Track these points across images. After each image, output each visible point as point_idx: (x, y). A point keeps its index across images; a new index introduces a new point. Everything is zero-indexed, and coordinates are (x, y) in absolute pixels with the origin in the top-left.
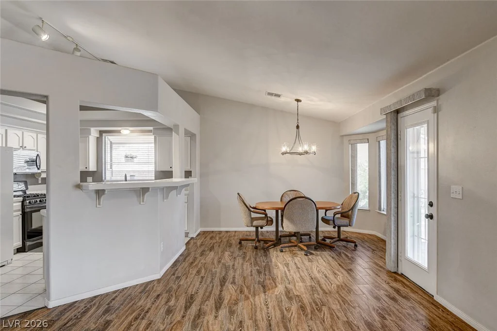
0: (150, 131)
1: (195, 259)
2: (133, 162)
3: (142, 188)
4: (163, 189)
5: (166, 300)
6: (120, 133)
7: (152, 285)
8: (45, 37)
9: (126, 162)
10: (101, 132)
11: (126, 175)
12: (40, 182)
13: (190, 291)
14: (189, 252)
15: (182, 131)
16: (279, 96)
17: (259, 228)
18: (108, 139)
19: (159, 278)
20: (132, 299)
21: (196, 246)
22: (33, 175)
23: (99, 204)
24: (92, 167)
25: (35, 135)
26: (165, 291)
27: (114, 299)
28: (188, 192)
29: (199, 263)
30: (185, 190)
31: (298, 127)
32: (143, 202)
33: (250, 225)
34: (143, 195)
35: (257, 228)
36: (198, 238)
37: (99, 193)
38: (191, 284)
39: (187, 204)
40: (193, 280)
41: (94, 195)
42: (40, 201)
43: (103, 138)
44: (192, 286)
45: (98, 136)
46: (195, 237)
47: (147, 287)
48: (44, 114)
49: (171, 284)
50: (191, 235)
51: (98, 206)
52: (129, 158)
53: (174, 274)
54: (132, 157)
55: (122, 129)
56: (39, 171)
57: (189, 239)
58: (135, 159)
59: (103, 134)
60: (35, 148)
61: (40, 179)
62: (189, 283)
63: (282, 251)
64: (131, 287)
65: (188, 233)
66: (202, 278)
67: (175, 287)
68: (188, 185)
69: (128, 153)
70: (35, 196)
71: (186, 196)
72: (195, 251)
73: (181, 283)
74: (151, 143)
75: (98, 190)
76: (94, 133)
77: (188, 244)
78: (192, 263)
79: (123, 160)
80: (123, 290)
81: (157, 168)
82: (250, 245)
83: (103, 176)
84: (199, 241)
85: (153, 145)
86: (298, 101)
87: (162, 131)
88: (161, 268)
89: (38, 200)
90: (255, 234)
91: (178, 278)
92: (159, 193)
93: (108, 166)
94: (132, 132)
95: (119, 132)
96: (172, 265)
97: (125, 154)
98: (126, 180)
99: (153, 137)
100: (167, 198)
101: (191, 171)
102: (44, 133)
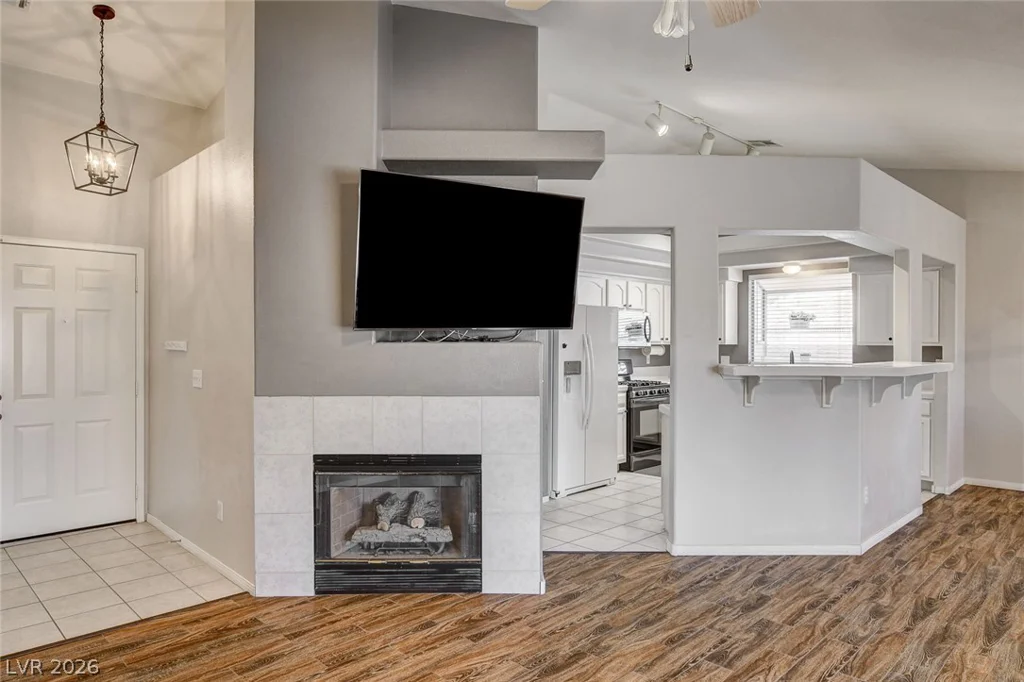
0: (843, 265)
1: (944, 537)
2: (806, 328)
3: (826, 377)
4: (869, 381)
5: (872, 593)
6: (782, 272)
7: (843, 563)
8: (663, 130)
9: (792, 328)
10: (746, 274)
11: (792, 354)
12: (648, 362)
13: (926, 591)
14: (930, 520)
15: (915, 261)
18: (759, 284)
19: (859, 554)
20: (803, 576)
21: (952, 513)
22: (639, 351)
23: (749, 402)
24: (730, 338)
25: (643, 285)
26: (871, 579)
27: (772, 568)
28: (931, 393)
29: (953, 546)
30: (924, 389)
32: (828, 403)
34: (828, 391)
36: (956, 497)
37: (750, 382)
38: (929, 580)
39: (928, 419)
40: (935, 573)
41: (741, 386)
42: (651, 393)
43: (750, 282)
44: (930, 584)
45: (741, 281)
46: (947, 493)
47: (834, 564)
48: (667, 252)
49: (884, 570)
50: (937, 489)
51: (747, 404)
52: (801, 320)
53: (891, 555)
54: (804, 319)
55: (786, 265)
56: (649, 344)
57: (933, 496)
58: (811, 323)
59: (751, 277)
60: (643, 307)
61: (648, 357)
62: (926, 578)
64: (802, 557)
65: (932, 483)
66: (959, 575)
67: (892, 577)
68: (929, 376)
69: (797, 310)
70: (643, 384)
71: (927, 402)
72: (945, 522)
73: (909, 572)
74: (846, 289)
75: (747, 377)
76: (733, 275)
77: (928, 505)
78: (937, 543)
79: (788, 323)
80: (788, 557)
81: (859, 340)
83: (750, 354)
84: (958, 503)
85: (850, 293)
87: (870, 263)
88: (864, 537)
89: (648, 391)
91: (900, 563)
92: (860, 389)
93: (758, 336)
94: (805, 268)
95: (779, 270)
96: (887, 539)
97: (790, 312)
98: (792, 361)
99: (850, 276)
100: (878, 400)
101: (941, 347)
102: (656, 282)
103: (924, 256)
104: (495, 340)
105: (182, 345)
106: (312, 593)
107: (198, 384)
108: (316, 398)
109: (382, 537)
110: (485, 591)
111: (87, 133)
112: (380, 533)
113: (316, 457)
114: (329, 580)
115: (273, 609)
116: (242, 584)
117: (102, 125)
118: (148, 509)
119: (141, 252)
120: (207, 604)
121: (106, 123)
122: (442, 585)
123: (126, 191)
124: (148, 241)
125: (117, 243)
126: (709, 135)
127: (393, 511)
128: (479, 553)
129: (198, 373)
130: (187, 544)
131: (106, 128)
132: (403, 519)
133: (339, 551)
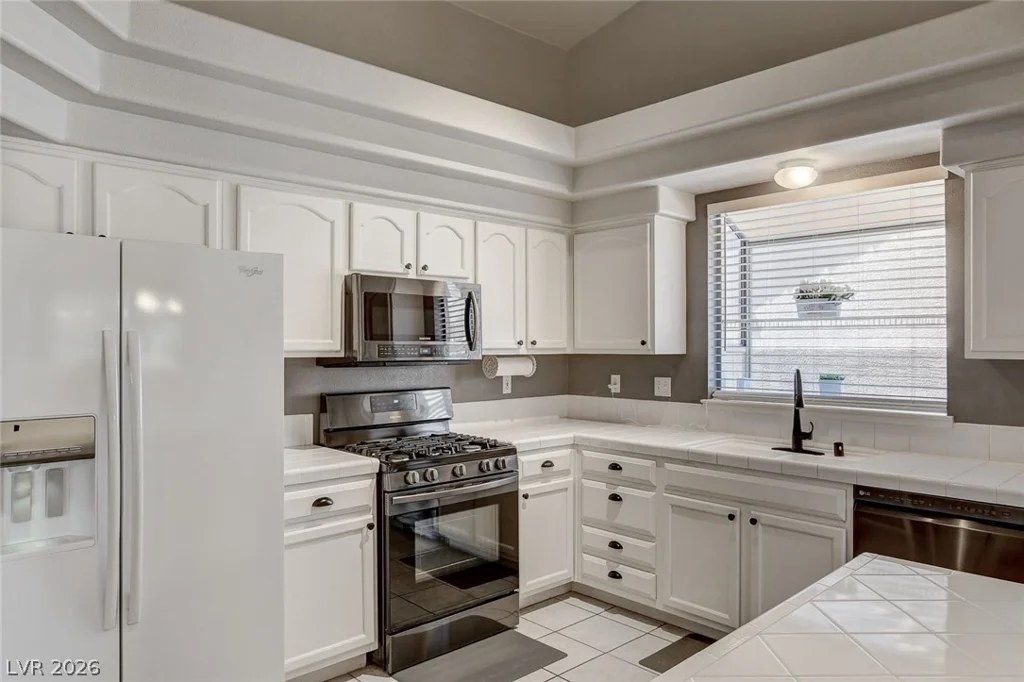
6: (777, 188)
9: (803, 317)
10: (703, 201)
11: (799, 373)
12: (507, 390)
18: (736, 222)
24: (668, 339)
43: (711, 220)
45: (692, 217)
52: (819, 300)
54: (828, 297)
58: (844, 305)
59: (711, 208)
60: (468, 272)
69: (812, 278)
79: (792, 307)
81: (969, 347)
83: (711, 376)
93: (732, 336)
94: (829, 176)
97: (798, 282)
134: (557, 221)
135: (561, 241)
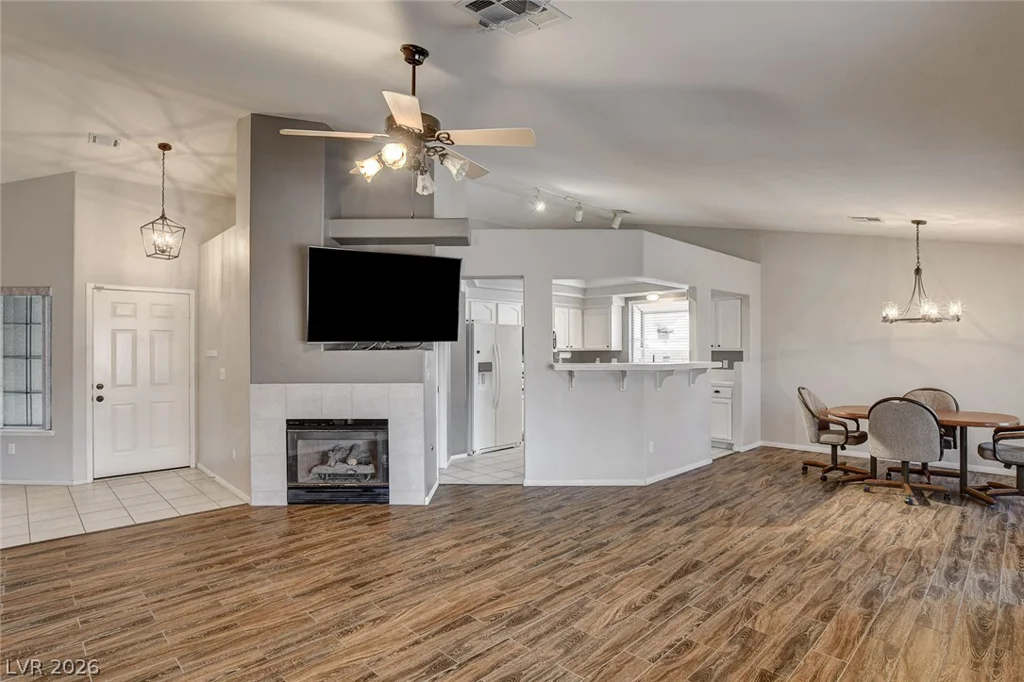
0: (682, 295)
2: (666, 338)
4: (656, 374)
6: (647, 299)
8: (540, 207)
9: (659, 338)
10: (627, 300)
11: (654, 356)
15: (703, 295)
16: (877, 220)
17: (839, 447)
18: (636, 308)
19: (644, 485)
23: (572, 387)
24: (616, 345)
28: (731, 383)
31: (918, 271)
33: (814, 440)
34: (623, 380)
35: (834, 447)
39: (731, 400)
41: (568, 377)
43: (630, 306)
45: (623, 305)
46: (742, 451)
50: (736, 449)
51: (571, 389)
52: (664, 333)
54: (666, 332)
55: (647, 295)
57: (730, 453)
58: (670, 334)
59: (630, 302)
63: (867, 490)
65: (732, 444)
69: (661, 327)
74: (685, 311)
76: (617, 302)
77: (722, 458)
79: (656, 335)
82: (818, 473)
83: (630, 357)
85: (687, 314)
86: (918, 223)
88: (649, 474)
90: (830, 458)
92: (645, 379)
93: (637, 344)
94: (661, 297)
95: (644, 298)
96: (673, 476)
97: (657, 327)
98: (654, 361)
99: (687, 302)
100: (660, 386)
101: (742, 352)
102: (564, 307)
103: (712, 290)
104: (407, 348)
105: (215, 353)
106: (286, 504)
107: (222, 377)
108: (288, 385)
109: (330, 470)
110: (390, 503)
111: (153, 223)
112: (329, 468)
113: (288, 421)
114: (296, 495)
115: (260, 512)
116: (243, 498)
117: (163, 217)
118: (197, 461)
119: (192, 293)
120: (222, 509)
121: (166, 215)
122: (365, 499)
123: (177, 257)
124: (197, 285)
125: (178, 287)
126: (579, 208)
127: (339, 456)
128: (388, 480)
129: (223, 370)
130: (218, 479)
131: (166, 218)
132: (344, 461)
133: (303, 479)
134: (578, 306)
135: (580, 312)
